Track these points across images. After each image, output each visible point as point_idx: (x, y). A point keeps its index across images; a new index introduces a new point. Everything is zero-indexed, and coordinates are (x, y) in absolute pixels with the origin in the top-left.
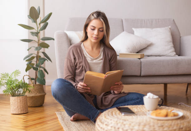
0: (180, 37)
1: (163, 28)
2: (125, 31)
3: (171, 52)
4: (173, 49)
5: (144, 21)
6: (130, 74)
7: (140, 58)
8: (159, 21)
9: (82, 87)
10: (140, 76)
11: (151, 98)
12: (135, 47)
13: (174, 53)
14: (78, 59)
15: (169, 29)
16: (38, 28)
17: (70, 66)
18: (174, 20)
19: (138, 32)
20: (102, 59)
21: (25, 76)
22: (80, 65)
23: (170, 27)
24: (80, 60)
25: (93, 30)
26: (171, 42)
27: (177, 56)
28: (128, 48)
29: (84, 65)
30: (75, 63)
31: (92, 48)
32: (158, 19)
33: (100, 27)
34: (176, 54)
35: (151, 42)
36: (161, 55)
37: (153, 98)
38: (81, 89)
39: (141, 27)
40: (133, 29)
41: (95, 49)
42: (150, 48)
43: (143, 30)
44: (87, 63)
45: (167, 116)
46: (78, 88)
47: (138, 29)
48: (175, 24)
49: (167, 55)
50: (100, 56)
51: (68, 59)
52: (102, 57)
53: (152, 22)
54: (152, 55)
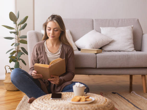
0: (143, 34)
1: (126, 27)
2: (94, 30)
3: (129, 48)
4: (132, 45)
5: (112, 21)
6: (87, 66)
7: (96, 53)
8: (124, 21)
9: (35, 74)
10: (96, 68)
11: (78, 86)
12: (98, 44)
13: (133, 49)
14: (40, 54)
15: (131, 28)
16: (17, 28)
17: (34, 60)
18: (138, 20)
19: (104, 30)
20: (59, 54)
21: (6, 66)
22: (41, 59)
23: (132, 26)
24: (42, 55)
25: (50, 30)
26: (131, 39)
27: (136, 51)
28: (91, 45)
29: (44, 59)
30: (37, 58)
31: (53, 45)
32: (125, 19)
33: (54, 27)
34: (135, 50)
35: (112, 39)
36: (121, 50)
37: (79, 87)
38: (34, 76)
39: (109, 26)
40: (101, 28)
41: (55, 46)
42: (111, 44)
43: (109, 29)
44: (46, 58)
45: (79, 101)
46: (32, 75)
47: (104, 28)
48: (139, 23)
49: (126, 51)
50: (58, 52)
51: (33, 54)
52: (59, 53)
53: (119, 22)
54: (114, 50)
